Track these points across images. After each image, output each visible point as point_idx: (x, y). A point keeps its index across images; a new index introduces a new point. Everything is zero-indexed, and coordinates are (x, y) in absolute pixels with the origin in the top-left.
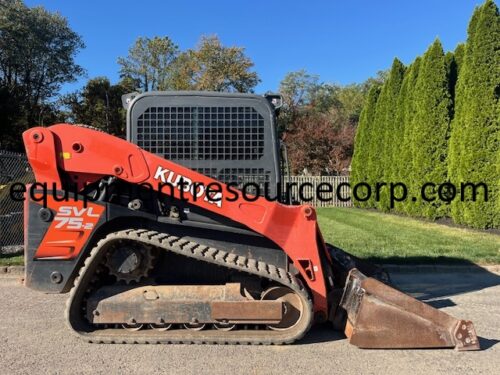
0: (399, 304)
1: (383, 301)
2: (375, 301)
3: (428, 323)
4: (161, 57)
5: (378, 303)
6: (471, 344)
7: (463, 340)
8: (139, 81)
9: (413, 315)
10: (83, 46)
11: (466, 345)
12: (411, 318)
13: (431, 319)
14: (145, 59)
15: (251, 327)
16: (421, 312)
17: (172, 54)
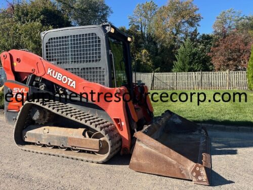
0: (156, 148)
1: (147, 146)
2: (142, 145)
3: (174, 162)
4: (149, 12)
5: (144, 147)
6: (202, 181)
7: (196, 177)
8: (138, 26)
9: (165, 156)
10: (112, 12)
11: (199, 181)
12: (164, 158)
13: (176, 160)
14: (141, 15)
15: (89, 152)
16: (169, 155)
17: (154, 10)
